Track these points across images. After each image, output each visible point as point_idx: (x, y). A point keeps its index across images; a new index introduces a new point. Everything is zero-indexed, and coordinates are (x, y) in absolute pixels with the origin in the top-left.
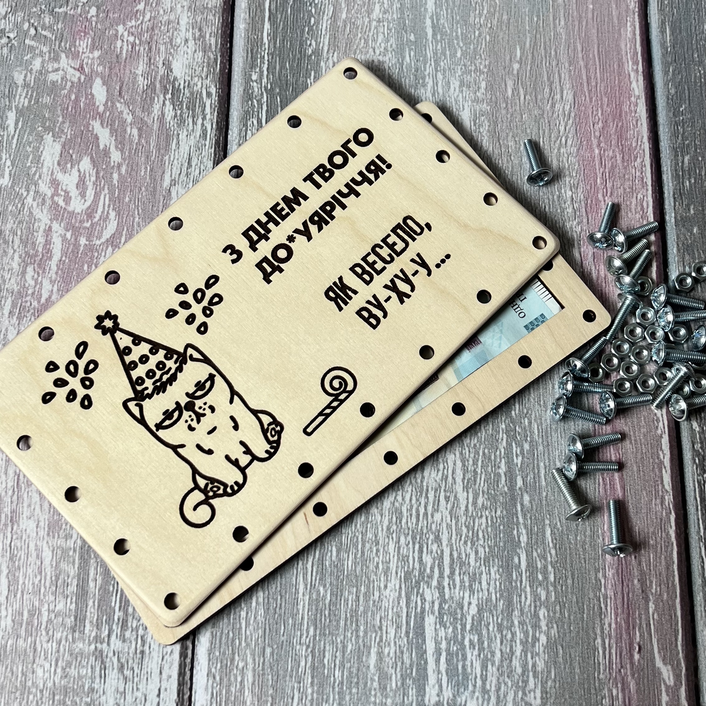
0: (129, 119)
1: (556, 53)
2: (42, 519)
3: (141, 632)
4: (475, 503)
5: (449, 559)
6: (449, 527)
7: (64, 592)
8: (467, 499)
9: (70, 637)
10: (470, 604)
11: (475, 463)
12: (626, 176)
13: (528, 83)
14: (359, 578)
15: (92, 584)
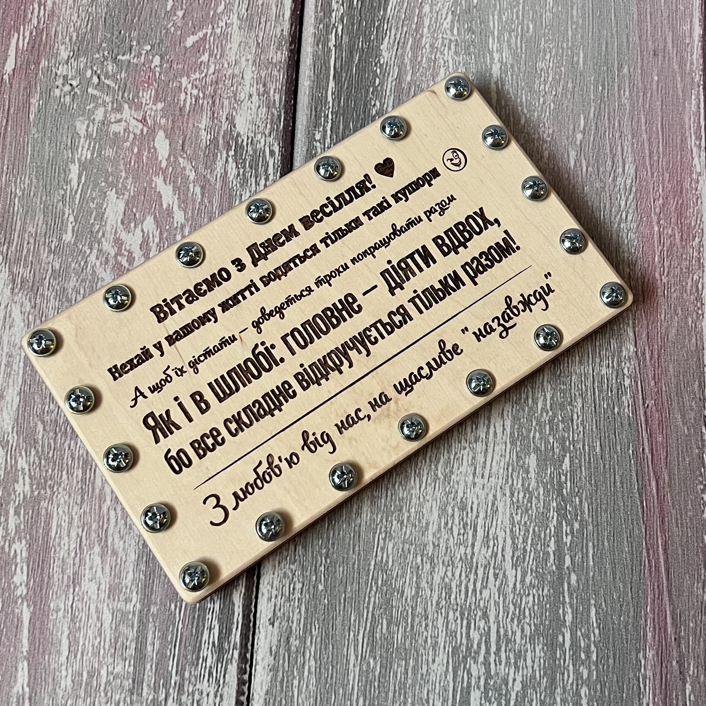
0: (192, 176)
1: (620, 124)
2: (103, 582)
3: (197, 697)
4: (523, 581)
5: (495, 635)
6: (497, 604)
7: (122, 654)
8: (516, 577)
9: (128, 699)
10: (514, 680)
11: (525, 541)
12: (684, 256)
13: (591, 155)
14: (409, 652)
15: (149, 648)
